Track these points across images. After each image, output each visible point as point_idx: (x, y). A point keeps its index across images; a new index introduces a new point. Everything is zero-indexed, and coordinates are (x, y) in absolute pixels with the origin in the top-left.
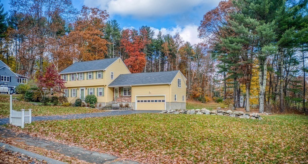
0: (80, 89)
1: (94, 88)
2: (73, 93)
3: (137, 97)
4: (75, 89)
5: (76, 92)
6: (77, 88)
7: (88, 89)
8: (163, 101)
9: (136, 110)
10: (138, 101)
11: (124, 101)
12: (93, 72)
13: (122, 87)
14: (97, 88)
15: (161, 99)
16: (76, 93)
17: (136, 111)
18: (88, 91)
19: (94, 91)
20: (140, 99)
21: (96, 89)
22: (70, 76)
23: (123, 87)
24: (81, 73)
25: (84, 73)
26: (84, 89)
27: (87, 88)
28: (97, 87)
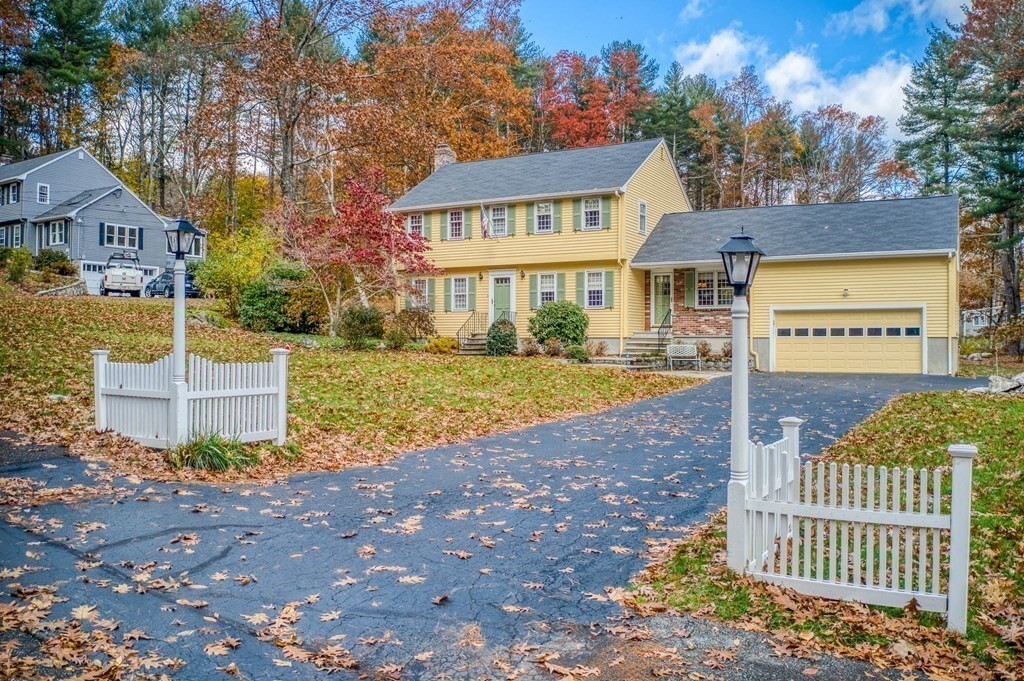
0: (490, 278)
1: (561, 271)
2: (453, 293)
3: (777, 312)
4: (467, 276)
5: (473, 288)
6: (476, 275)
7: (533, 278)
8: (913, 332)
9: (771, 370)
10: (784, 333)
11: (712, 331)
12: (558, 202)
13: (688, 270)
14: (577, 274)
15: (903, 322)
16: (473, 296)
17: (774, 374)
18: (533, 285)
19: (561, 284)
20: (793, 323)
21: (570, 276)
22: (443, 221)
23: (694, 269)
24: (498, 208)
25: (512, 206)
26: (514, 276)
27: (528, 274)
28: (580, 270)
